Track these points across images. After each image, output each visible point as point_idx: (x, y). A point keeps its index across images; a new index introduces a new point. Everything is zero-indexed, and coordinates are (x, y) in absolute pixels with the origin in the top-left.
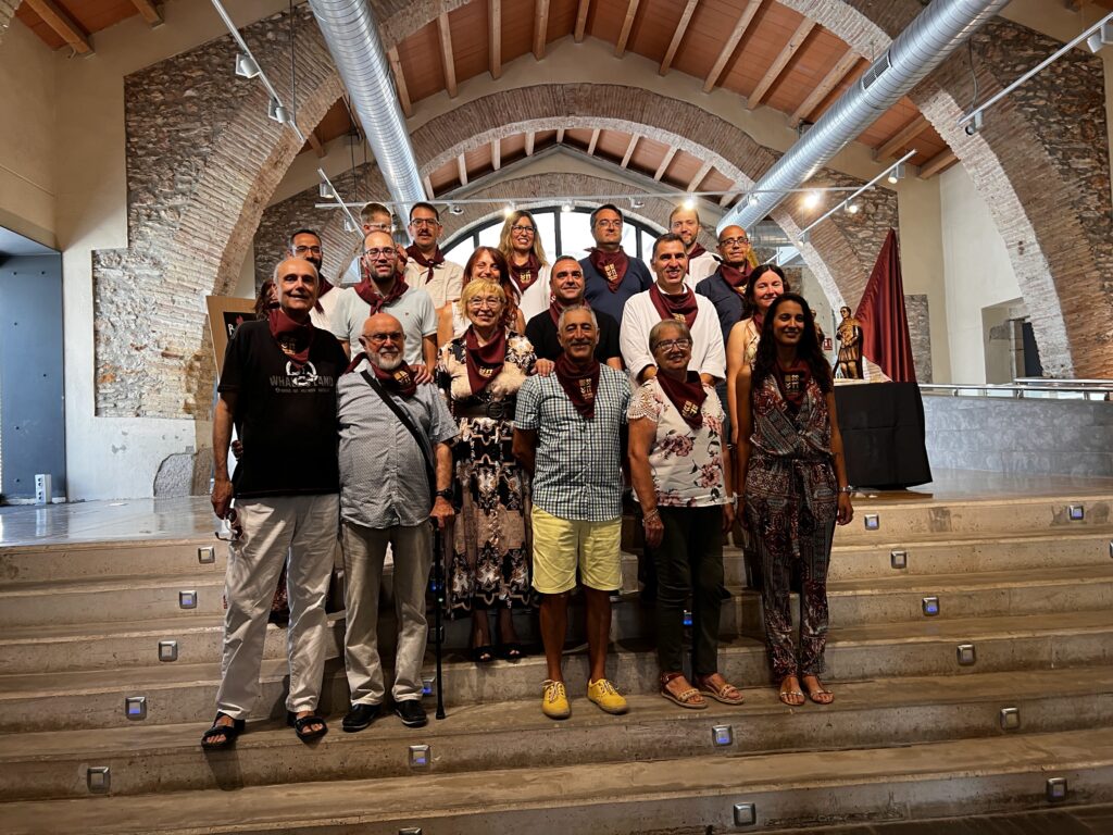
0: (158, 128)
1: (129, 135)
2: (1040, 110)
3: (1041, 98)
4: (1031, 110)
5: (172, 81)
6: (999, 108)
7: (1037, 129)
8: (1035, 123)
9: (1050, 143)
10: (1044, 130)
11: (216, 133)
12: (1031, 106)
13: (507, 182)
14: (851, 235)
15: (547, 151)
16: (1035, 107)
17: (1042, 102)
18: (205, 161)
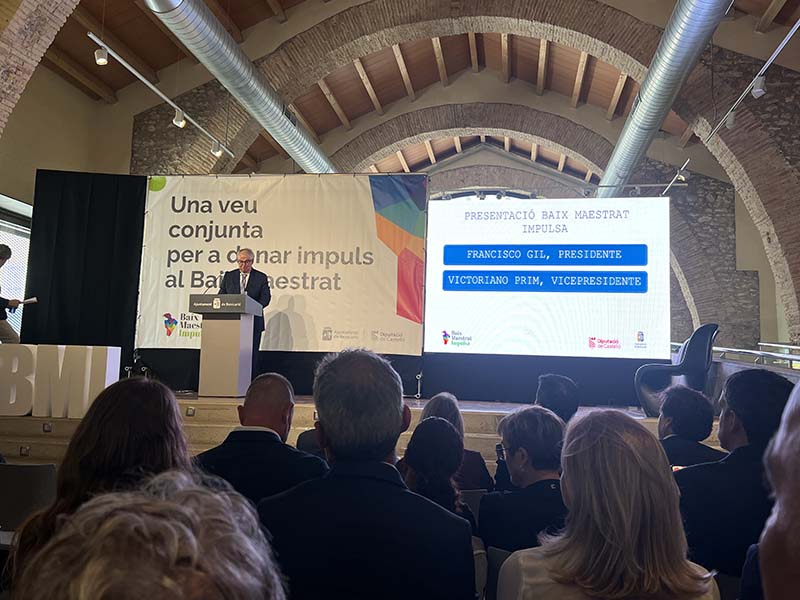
0: (150, 148)
1: (133, 152)
2: (784, 128)
3: (785, 119)
4: (775, 129)
5: (161, 119)
6: (746, 128)
7: (779, 144)
8: (779, 139)
9: (792, 155)
10: (786, 144)
11: (184, 150)
12: (775, 126)
13: (442, 173)
14: (693, 220)
15: (474, 149)
16: (780, 126)
17: (786, 123)
18: (176, 169)
